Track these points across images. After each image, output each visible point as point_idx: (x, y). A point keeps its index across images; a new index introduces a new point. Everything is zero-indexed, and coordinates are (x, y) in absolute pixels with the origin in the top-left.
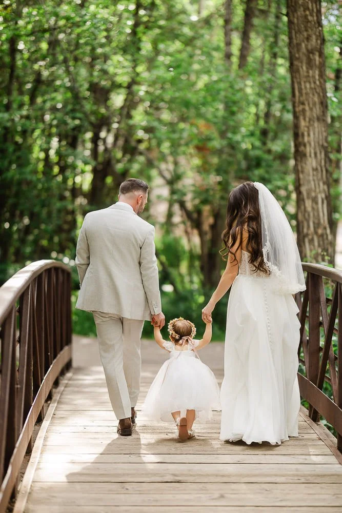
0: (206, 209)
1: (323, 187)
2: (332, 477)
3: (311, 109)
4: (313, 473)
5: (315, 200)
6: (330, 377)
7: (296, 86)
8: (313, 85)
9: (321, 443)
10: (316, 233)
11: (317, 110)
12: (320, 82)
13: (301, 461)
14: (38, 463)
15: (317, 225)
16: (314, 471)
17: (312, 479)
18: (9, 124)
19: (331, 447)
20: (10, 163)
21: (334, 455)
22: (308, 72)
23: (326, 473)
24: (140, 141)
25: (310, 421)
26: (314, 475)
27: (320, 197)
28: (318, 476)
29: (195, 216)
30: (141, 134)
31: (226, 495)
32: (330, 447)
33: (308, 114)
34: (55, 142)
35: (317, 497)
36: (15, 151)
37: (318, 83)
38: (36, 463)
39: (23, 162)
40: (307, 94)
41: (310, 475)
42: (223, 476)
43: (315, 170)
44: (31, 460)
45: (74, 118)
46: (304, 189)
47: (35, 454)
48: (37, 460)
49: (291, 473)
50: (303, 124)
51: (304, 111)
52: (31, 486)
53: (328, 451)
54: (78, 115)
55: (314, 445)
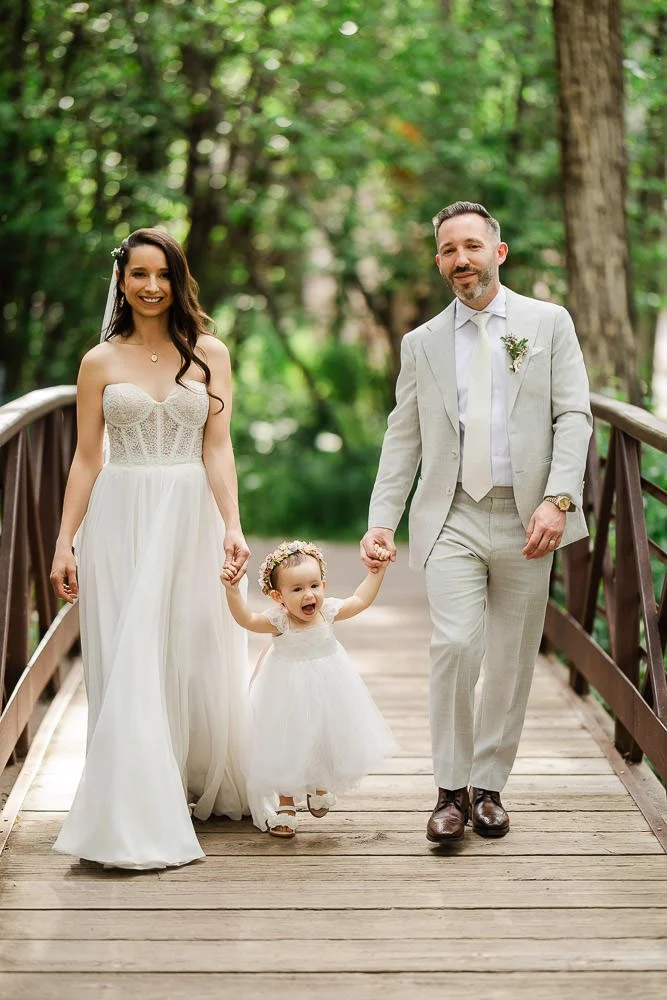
0: (401, 289)
1: (616, 244)
2: (596, 799)
3: (593, 93)
4: (563, 791)
5: (600, 271)
6: (605, 605)
7: (565, 48)
8: (597, 46)
9: (584, 735)
10: (603, 332)
11: (605, 95)
12: (611, 40)
13: (544, 770)
14: (38, 775)
15: (606, 317)
16: (565, 787)
17: (556, 804)
18: (14, 126)
19: (603, 741)
20: (22, 203)
21: (605, 757)
22: (586, 20)
23: (587, 792)
24: (277, 158)
25: (568, 694)
26: (564, 796)
27: (612, 263)
28: (571, 797)
29: (379, 301)
30: (279, 144)
31: (389, 835)
32: (601, 742)
33: (587, 102)
34: (111, 160)
35: (562, 836)
36: (30, 179)
37: (606, 41)
38: (33, 776)
39: (48, 200)
40: (585, 64)
41: (554, 796)
42: (388, 798)
43: (601, 211)
44: (24, 771)
45: (143, 114)
46: (579, 249)
47: (33, 760)
48: (36, 769)
49: (518, 792)
50: (577, 121)
51: (578, 97)
52: (18, 817)
53: (596, 750)
54: (152, 107)
55: (572, 739)
